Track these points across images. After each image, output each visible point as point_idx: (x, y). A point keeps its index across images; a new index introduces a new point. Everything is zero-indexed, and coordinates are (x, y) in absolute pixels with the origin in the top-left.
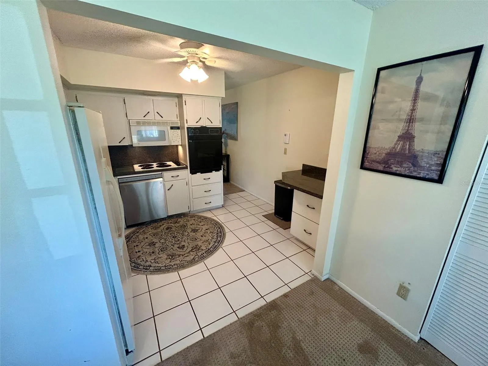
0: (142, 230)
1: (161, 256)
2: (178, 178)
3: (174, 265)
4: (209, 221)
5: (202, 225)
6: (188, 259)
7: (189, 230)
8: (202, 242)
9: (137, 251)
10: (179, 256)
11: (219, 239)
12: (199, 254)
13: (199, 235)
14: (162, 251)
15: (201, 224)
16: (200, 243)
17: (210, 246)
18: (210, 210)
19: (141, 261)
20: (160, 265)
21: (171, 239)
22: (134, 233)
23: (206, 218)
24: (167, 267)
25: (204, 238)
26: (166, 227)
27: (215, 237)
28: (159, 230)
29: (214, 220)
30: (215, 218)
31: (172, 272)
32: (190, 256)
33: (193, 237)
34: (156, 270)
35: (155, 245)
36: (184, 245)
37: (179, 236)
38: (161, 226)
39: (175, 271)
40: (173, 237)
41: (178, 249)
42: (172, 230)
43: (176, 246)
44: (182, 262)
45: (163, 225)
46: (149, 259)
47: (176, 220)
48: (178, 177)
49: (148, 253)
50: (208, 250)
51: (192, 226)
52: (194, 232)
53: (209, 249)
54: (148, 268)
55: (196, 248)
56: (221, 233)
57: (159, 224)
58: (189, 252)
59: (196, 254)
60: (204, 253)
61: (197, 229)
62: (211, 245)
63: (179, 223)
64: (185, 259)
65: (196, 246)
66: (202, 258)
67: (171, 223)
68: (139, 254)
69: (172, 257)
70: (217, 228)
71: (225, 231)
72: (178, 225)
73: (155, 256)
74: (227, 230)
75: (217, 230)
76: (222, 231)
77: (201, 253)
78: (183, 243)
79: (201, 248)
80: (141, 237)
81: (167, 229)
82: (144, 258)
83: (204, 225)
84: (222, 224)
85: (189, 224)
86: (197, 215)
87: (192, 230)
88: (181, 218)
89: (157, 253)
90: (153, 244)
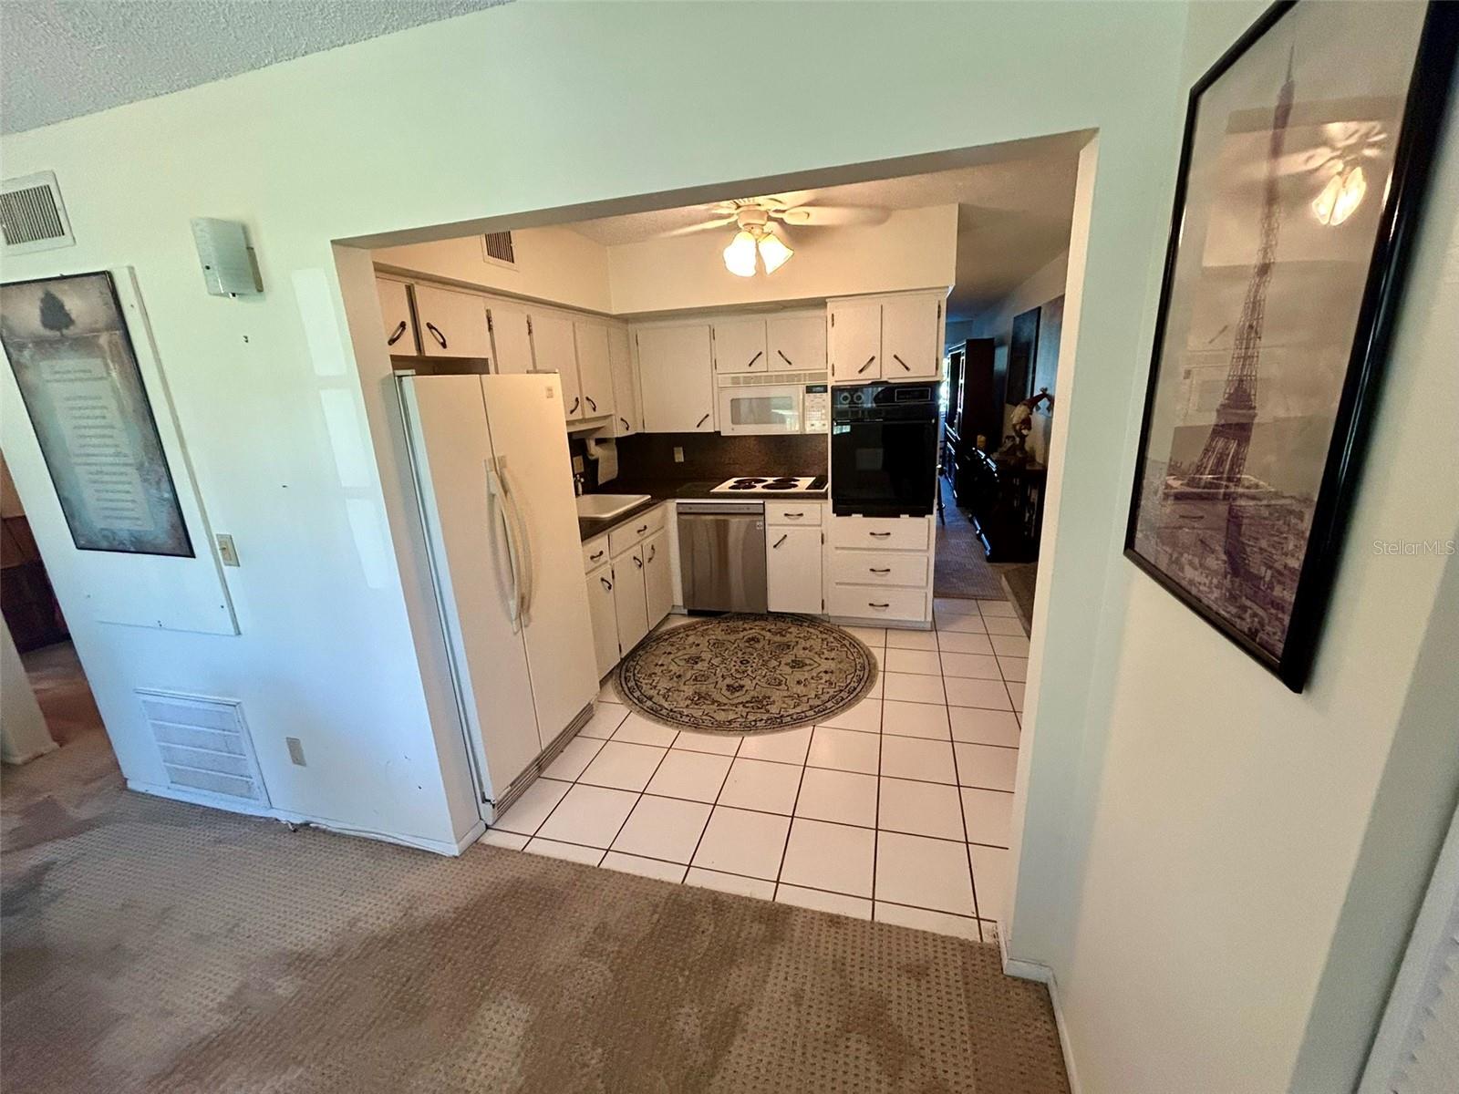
0: (706, 627)
1: (685, 688)
2: (801, 520)
3: (687, 716)
4: (855, 655)
5: (826, 659)
6: (721, 716)
7: (789, 659)
8: (786, 695)
9: (660, 663)
10: (714, 702)
11: (829, 705)
12: (751, 717)
13: (799, 675)
14: (696, 679)
15: (827, 654)
16: (776, 695)
17: (791, 712)
18: (887, 628)
19: (646, 684)
20: (666, 705)
21: (733, 663)
22: (687, 628)
23: (855, 643)
24: (671, 714)
25: (800, 689)
26: (750, 636)
27: (825, 697)
28: (732, 638)
29: (869, 655)
30: (878, 654)
31: (671, 726)
32: (731, 712)
33: (779, 676)
34: (652, 710)
35: (697, 663)
36: (743, 687)
37: (754, 665)
38: (745, 629)
39: (678, 727)
40: (741, 662)
41: (725, 688)
42: (756, 645)
43: (729, 681)
44: (704, 717)
45: (751, 629)
46: (664, 684)
47: (784, 626)
48: (801, 518)
49: (672, 673)
50: (776, 718)
51: (802, 652)
52: (793, 667)
53: (782, 716)
54: (645, 699)
55: (760, 703)
56: (850, 693)
57: (746, 626)
58: (736, 705)
59: (744, 714)
60: (762, 720)
61: (808, 662)
62: (798, 710)
63: (785, 636)
64: (715, 715)
65: (765, 697)
66: (750, 728)
67: (769, 631)
68: (658, 670)
69: (700, 698)
70: (854, 679)
71: (868, 692)
72: (778, 638)
73: (675, 684)
74: (876, 691)
75: (848, 681)
76: (858, 690)
77: (759, 715)
78: (746, 682)
79: (768, 707)
80: (691, 639)
81: (749, 640)
82: (657, 679)
83: (833, 659)
84: (881, 674)
85: (803, 643)
86: (840, 631)
87: (793, 661)
88: (801, 626)
89: (684, 680)
90: (696, 660)
